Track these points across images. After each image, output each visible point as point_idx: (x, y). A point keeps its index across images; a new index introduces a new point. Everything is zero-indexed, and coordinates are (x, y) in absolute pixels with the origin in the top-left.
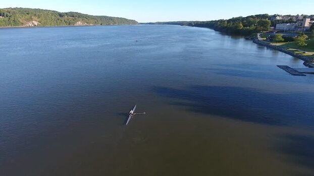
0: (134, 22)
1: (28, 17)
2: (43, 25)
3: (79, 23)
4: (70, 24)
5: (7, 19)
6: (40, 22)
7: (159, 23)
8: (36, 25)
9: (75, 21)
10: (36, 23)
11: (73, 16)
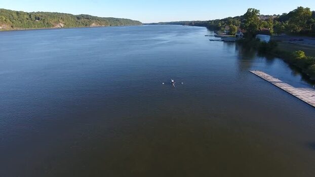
0: (138, 23)
1: (56, 20)
2: (67, 26)
3: (94, 24)
4: (86, 25)
5: (42, 22)
6: (65, 24)
7: (162, 23)
8: (63, 26)
9: (90, 22)
10: (62, 25)
11: (88, 19)
